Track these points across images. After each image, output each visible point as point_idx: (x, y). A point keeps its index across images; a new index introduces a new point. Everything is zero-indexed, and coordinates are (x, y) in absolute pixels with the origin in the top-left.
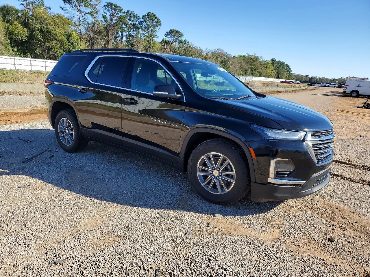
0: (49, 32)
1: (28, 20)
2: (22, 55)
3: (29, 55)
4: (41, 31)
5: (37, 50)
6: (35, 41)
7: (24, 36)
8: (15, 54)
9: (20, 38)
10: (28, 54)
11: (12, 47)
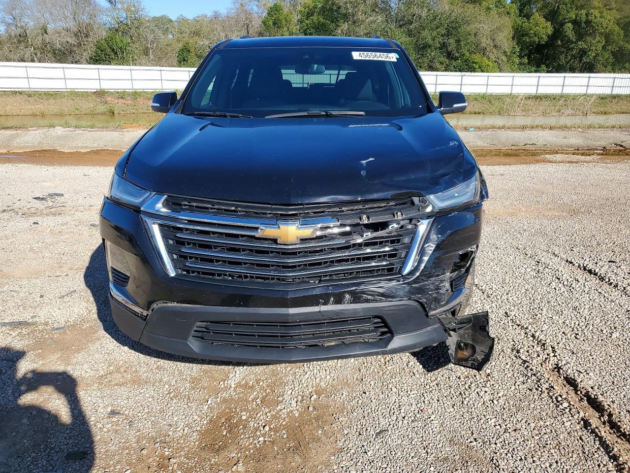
0: (588, 22)
1: (558, 7)
2: (534, 69)
3: (545, 68)
4: (575, 22)
5: (562, 57)
6: (559, 43)
7: (544, 36)
8: (522, 68)
9: (537, 40)
10: (543, 67)
11: (521, 57)
